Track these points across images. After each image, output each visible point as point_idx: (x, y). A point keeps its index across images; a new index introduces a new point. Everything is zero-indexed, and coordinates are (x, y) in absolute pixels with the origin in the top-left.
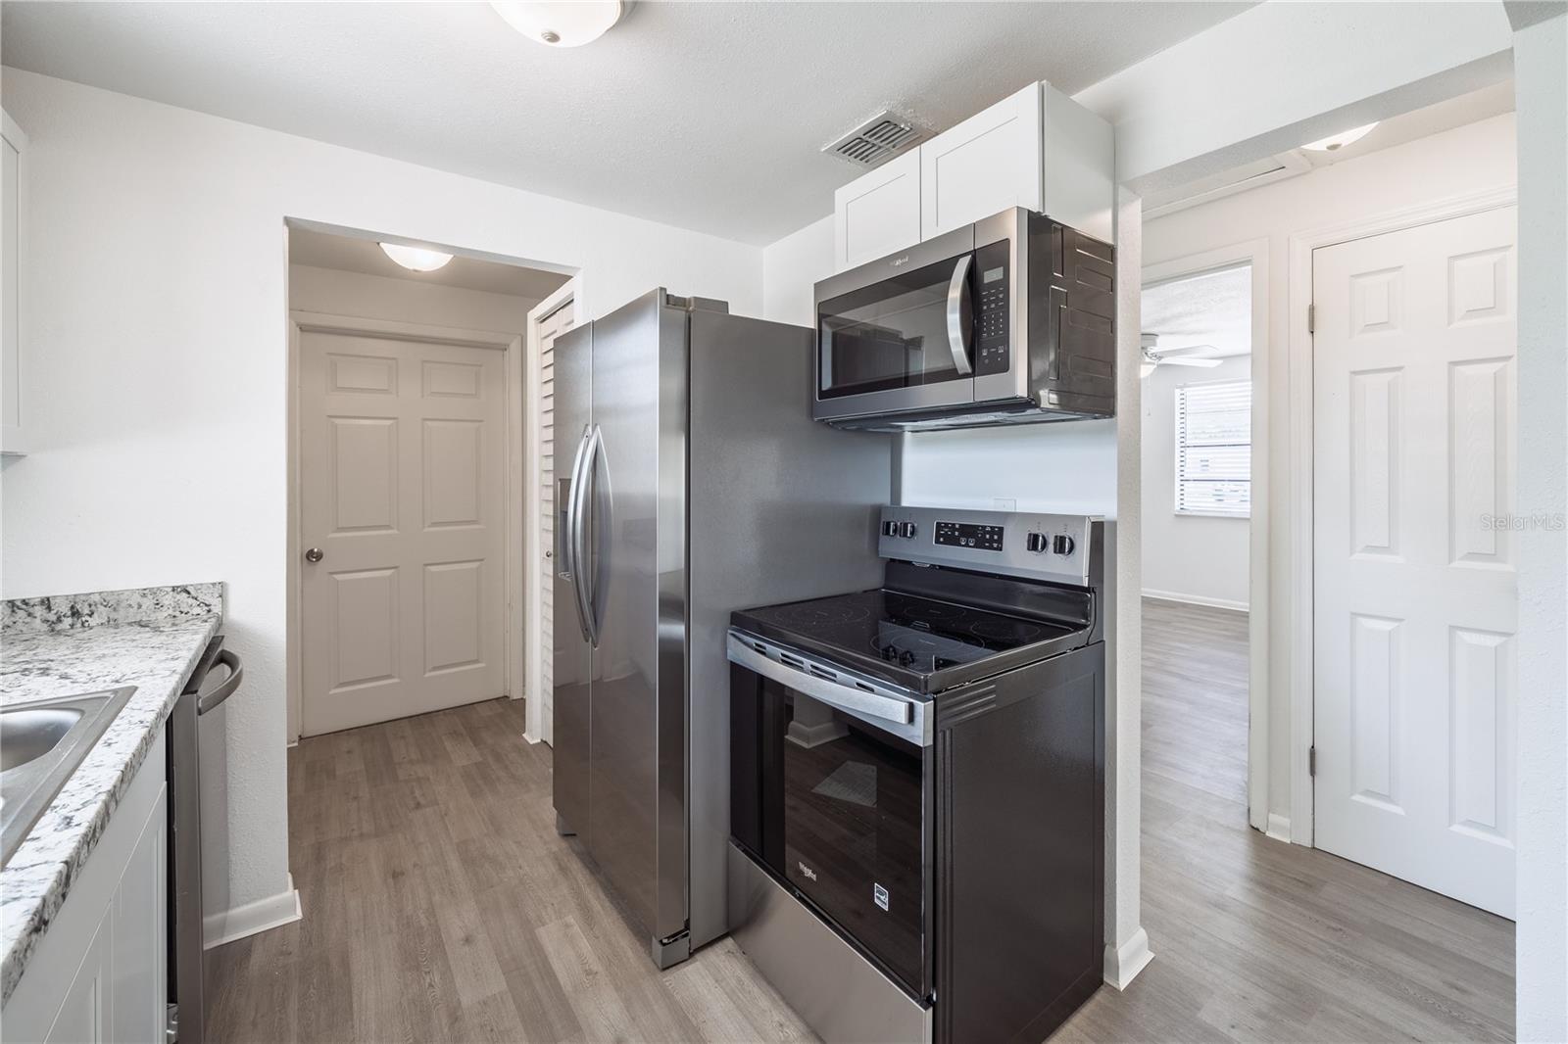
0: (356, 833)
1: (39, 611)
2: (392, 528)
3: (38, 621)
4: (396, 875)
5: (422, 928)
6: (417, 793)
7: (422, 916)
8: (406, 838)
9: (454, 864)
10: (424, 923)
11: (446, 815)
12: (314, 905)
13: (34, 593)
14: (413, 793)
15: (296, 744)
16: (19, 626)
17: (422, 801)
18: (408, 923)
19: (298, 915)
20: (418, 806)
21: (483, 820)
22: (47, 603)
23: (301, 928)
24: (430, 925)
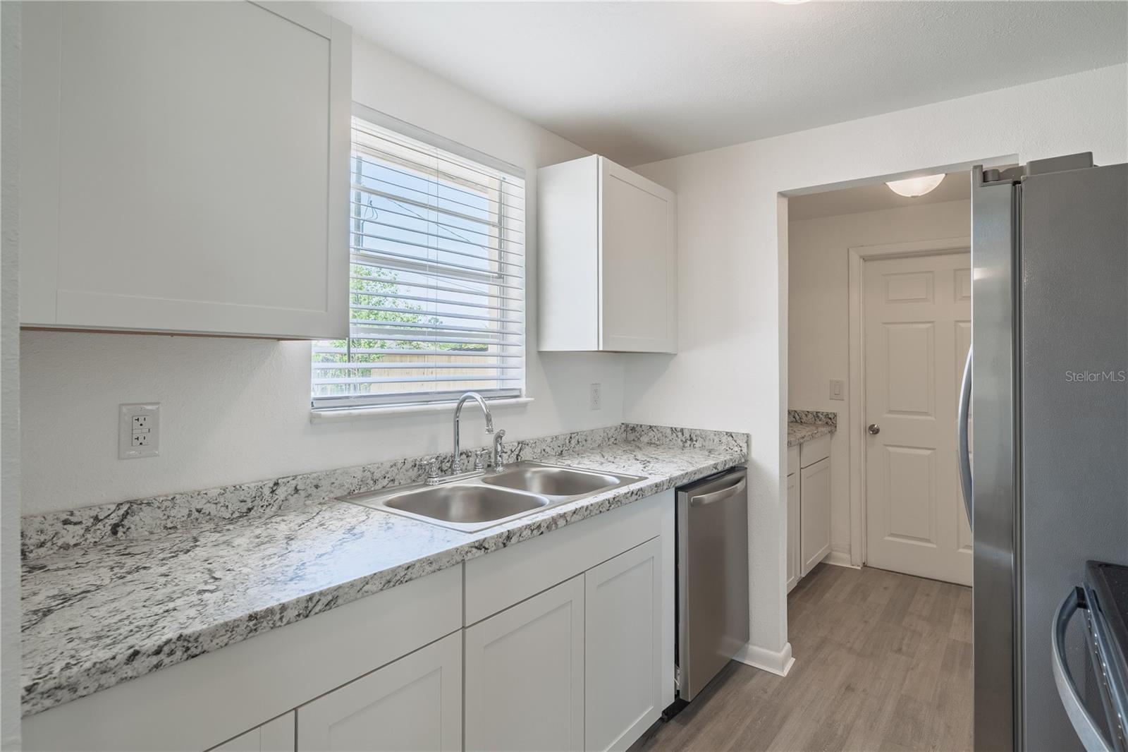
0: (848, 645)
1: (680, 434)
2: (929, 415)
3: (679, 440)
4: (849, 688)
5: (836, 734)
6: (905, 641)
7: (842, 727)
8: (874, 668)
9: (889, 708)
10: (839, 733)
11: (912, 669)
12: (796, 673)
13: (679, 426)
14: (903, 639)
15: (860, 568)
16: (674, 441)
17: (904, 649)
18: (831, 724)
19: (784, 673)
20: (900, 650)
21: (936, 690)
22: (682, 430)
23: (781, 683)
24: (842, 737)
